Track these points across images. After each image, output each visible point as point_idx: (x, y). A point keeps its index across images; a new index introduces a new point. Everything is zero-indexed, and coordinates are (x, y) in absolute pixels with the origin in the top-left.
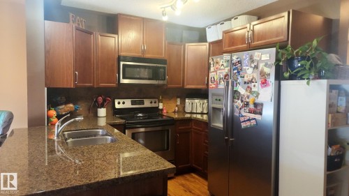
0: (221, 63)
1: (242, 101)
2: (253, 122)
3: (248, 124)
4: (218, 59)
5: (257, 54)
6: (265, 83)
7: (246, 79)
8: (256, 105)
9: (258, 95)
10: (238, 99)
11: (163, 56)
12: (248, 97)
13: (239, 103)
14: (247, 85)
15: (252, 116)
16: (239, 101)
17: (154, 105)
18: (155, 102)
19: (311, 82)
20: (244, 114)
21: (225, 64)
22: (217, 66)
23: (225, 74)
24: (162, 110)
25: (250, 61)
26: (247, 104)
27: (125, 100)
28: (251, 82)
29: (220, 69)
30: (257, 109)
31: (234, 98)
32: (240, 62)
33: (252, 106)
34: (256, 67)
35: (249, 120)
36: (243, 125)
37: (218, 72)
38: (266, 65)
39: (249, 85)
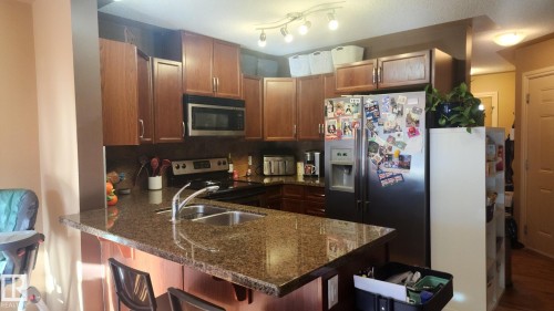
0: (346, 107)
1: (381, 154)
2: (398, 179)
3: (391, 181)
4: (342, 103)
5: (400, 97)
6: (413, 132)
7: (386, 127)
8: (401, 158)
9: (404, 145)
10: (376, 152)
11: (239, 95)
12: (390, 149)
13: (377, 156)
14: (387, 135)
15: (397, 171)
16: (378, 154)
17: (222, 168)
18: (224, 163)
19: (473, 129)
20: (384, 169)
21: (353, 109)
22: (340, 111)
23: (353, 121)
24: (232, 174)
25: (391, 107)
26: (389, 158)
27: (186, 162)
28: (394, 130)
29: (344, 115)
30: (404, 163)
31: (369, 150)
32: (376, 107)
33: (396, 160)
34: (400, 113)
35: (392, 176)
36: (384, 183)
37: (341, 118)
38: (414, 110)
39: (392, 134)
